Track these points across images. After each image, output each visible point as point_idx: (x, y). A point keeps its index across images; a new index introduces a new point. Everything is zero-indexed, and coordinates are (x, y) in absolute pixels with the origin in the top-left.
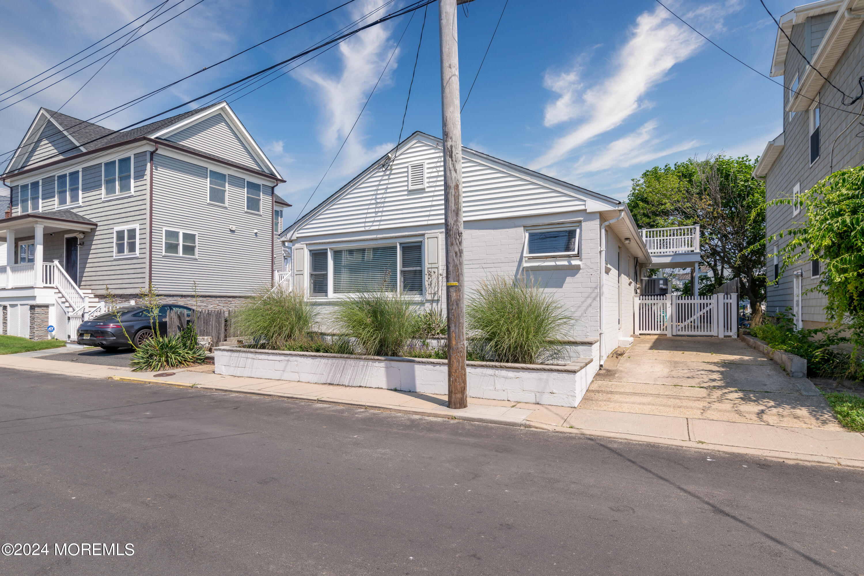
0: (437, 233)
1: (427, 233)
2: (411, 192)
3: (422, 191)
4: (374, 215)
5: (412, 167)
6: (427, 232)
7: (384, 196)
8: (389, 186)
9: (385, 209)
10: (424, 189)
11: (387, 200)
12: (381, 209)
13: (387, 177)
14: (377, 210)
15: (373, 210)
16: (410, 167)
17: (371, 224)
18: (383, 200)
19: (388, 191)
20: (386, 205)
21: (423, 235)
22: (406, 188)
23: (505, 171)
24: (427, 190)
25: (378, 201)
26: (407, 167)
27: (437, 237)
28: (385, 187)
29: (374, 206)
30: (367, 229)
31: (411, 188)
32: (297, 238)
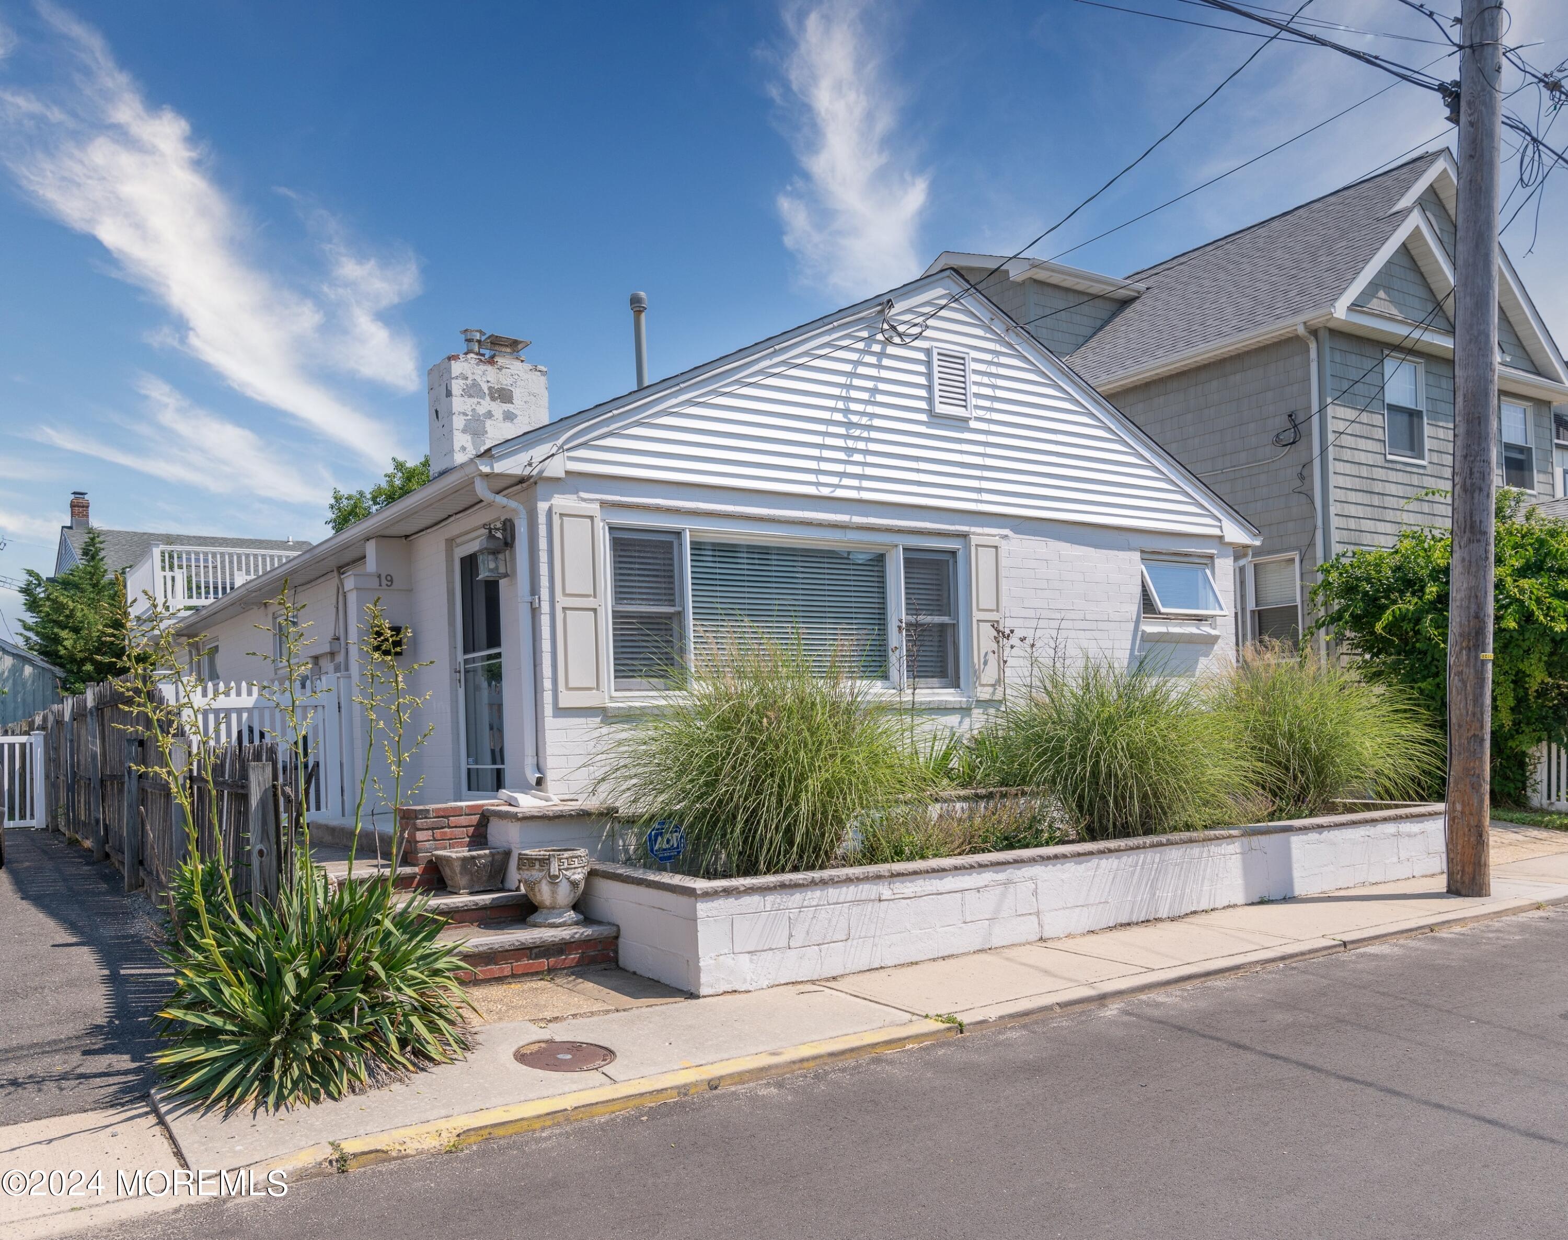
0: (995, 536)
1: (974, 534)
2: (935, 418)
3: (961, 423)
4: (841, 456)
5: (939, 354)
6: (973, 529)
7: (870, 409)
8: (882, 386)
9: (872, 447)
10: (966, 420)
11: (877, 422)
12: (861, 445)
13: (873, 360)
14: (850, 444)
15: (840, 443)
16: (935, 351)
17: (835, 480)
18: (864, 420)
19: (880, 398)
20: (874, 435)
21: (965, 536)
22: (923, 405)
23: (1113, 427)
24: (973, 424)
25: (855, 419)
26: (928, 352)
27: (996, 547)
28: (870, 384)
29: (842, 431)
30: (825, 491)
31: (940, 409)
32: (567, 472)
